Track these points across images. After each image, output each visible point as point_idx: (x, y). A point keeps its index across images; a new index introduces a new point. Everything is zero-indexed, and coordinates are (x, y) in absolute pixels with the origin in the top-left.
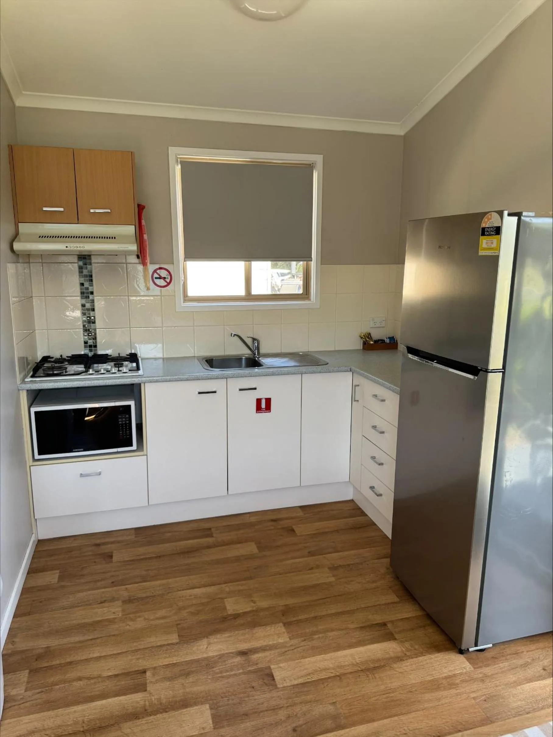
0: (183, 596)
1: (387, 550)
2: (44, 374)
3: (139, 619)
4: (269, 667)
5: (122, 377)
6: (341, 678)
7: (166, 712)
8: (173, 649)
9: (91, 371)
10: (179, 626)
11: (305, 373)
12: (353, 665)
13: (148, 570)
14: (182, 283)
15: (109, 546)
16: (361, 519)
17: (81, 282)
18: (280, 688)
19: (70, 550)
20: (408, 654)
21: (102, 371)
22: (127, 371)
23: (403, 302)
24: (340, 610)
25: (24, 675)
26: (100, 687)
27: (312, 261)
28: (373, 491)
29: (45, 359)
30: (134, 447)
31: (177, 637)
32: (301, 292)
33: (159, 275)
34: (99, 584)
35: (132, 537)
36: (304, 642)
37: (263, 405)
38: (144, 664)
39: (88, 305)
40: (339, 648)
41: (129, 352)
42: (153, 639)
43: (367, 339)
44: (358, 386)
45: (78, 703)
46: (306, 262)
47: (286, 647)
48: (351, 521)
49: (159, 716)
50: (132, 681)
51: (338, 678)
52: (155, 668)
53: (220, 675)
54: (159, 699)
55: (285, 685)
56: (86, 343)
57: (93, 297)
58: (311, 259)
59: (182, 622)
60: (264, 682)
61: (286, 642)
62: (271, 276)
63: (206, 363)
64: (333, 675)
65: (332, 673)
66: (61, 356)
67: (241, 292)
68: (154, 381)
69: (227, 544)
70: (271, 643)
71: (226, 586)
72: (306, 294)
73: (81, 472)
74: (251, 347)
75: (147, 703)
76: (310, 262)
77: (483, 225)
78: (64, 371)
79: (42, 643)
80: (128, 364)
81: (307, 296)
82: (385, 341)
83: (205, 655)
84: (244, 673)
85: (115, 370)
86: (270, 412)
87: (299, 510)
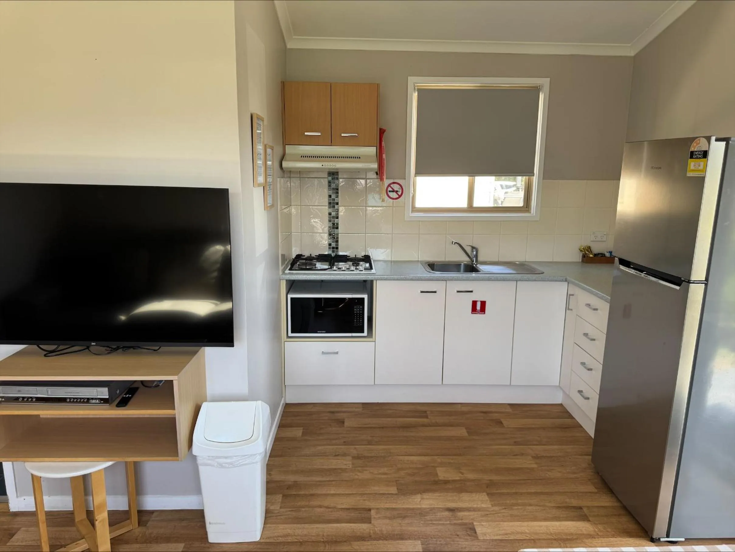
0: (401, 461)
1: (590, 449)
2: (299, 268)
3: (365, 472)
4: (473, 523)
5: (359, 274)
6: (535, 542)
7: (386, 540)
8: (392, 497)
9: (335, 268)
10: (398, 482)
11: (520, 280)
12: (547, 534)
13: (373, 436)
14: (411, 195)
15: (342, 414)
16: (568, 421)
17: (330, 194)
18: (480, 540)
19: (310, 414)
20: (599, 534)
21: (344, 269)
22: (363, 269)
23: (617, 217)
24: (539, 491)
25: (279, 498)
26: (336, 515)
27: (534, 176)
28: (581, 395)
29: (299, 257)
30: (365, 334)
31: (396, 489)
32: (521, 204)
33: (393, 189)
34: (334, 442)
35: (360, 410)
36: (504, 510)
37: (478, 307)
38: (368, 504)
39: (333, 214)
40: (535, 519)
41: (363, 254)
42: (376, 488)
43: (587, 252)
44: (573, 295)
45: (320, 522)
46: (528, 177)
47: (489, 511)
48: (558, 421)
49: (381, 542)
50: (360, 515)
51: (533, 541)
52: (378, 509)
53: (431, 522)
54: (381, 531)
55: (485, 538)
56: (330, 245)
57: (338, 207)
58: (533, 174)
59: (401, 479)
60: (468, 534)
61: (488, 508)
62: (494, 189)
63: (428, 267)
64: (527, 538)
65: (527, 537)
66: (311, 255)
67: (464, 204)
68: (385, 279)
69: (440, 426)
70: (475, 506)
71: (438, 458)
72: (526, 207)
73: (323, 350)
74: (470, 254)
75: (372, 532)
76: (532, 177)
77: (692, 149)
78: (314, 267)
79: (291, 478)
80: (362, 264)
81: (527, 209)
82: (605, 255)
83: (419, 506)
84: (451, 524)
85: (353, 268)
86: (485, 313)
87: (508, 406)
